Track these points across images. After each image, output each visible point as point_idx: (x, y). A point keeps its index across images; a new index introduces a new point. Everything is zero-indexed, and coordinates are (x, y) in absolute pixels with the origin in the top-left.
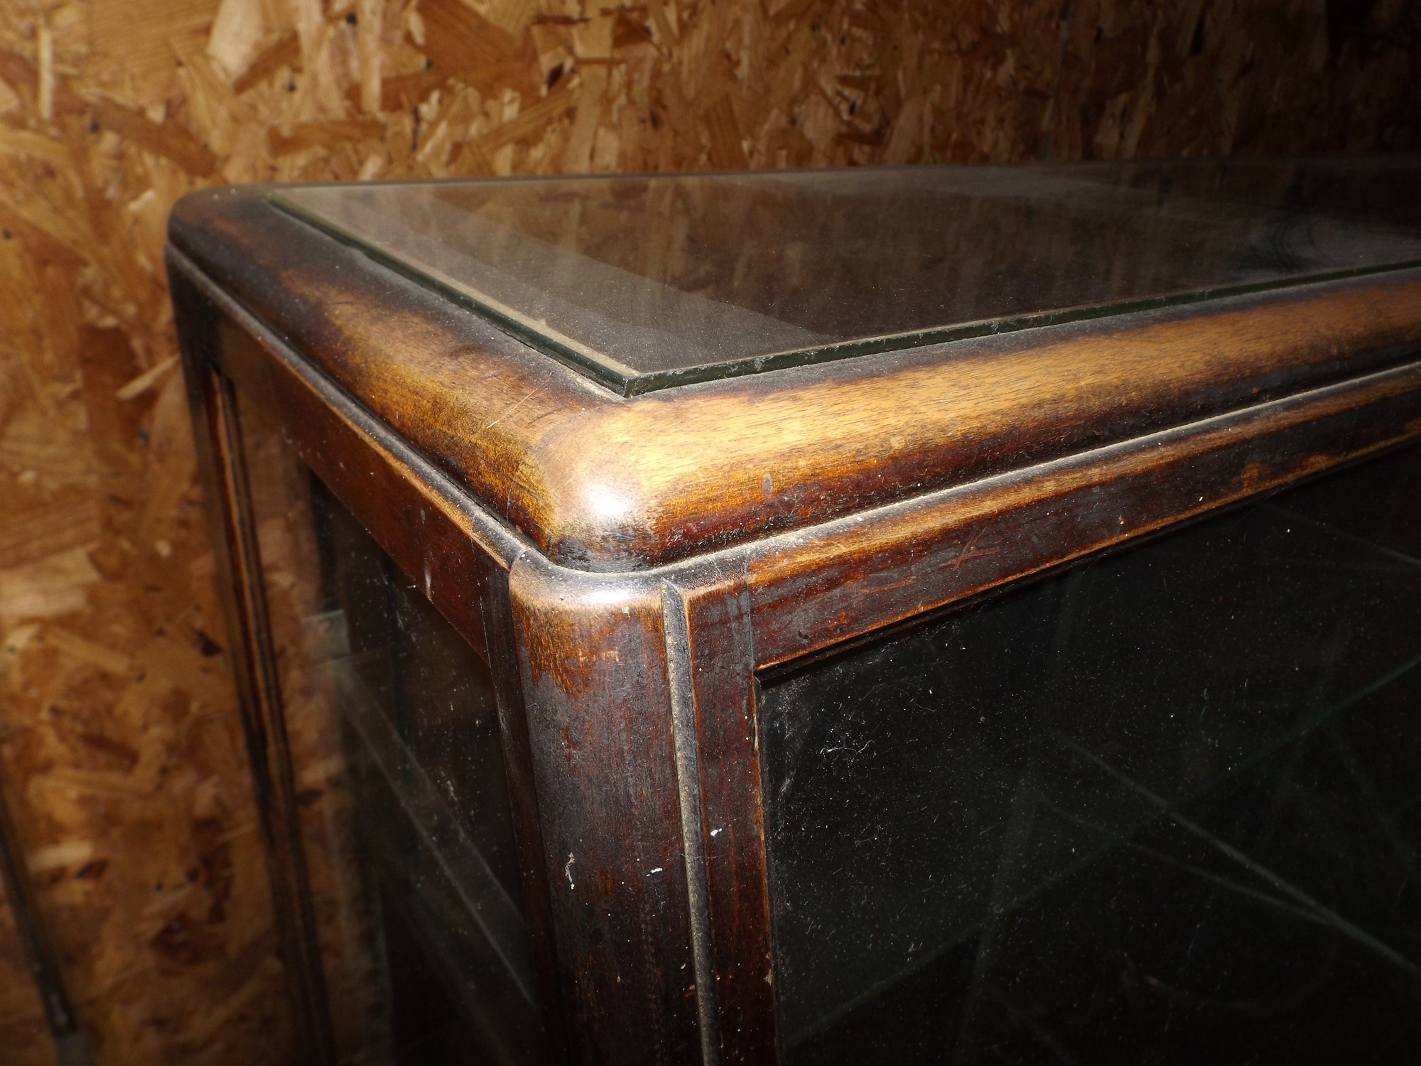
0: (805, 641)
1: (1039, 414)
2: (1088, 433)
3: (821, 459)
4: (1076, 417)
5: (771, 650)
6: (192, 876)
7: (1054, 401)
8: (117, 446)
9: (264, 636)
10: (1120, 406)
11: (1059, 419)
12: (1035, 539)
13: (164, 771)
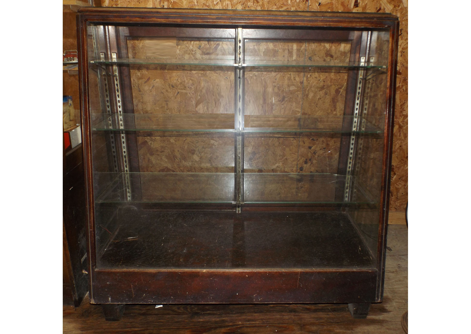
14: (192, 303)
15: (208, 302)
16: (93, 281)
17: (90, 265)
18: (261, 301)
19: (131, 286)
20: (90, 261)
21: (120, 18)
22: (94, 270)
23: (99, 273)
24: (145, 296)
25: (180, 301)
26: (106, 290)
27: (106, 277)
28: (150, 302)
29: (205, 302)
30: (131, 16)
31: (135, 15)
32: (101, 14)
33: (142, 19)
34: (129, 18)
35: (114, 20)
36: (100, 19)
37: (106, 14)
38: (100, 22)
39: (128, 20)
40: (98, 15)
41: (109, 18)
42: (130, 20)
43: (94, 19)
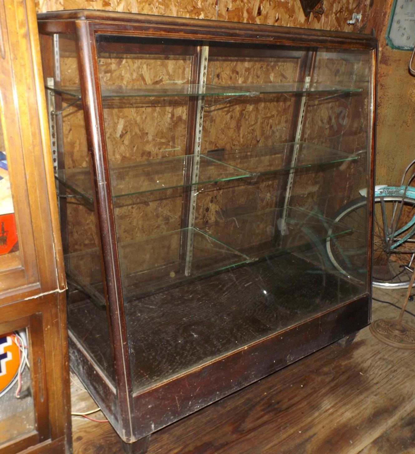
0: (98, 29)
1: (122, 17)
2: (128, 20)
4: (126, 18)
5: (95, 28)
11: (124, 18)
12: (121, 28)
14: (236, 390)
15: (250, 382)
16: (132, 411)
17: (126, 392)
18: (293, 360)
19: (175, 399)
20: (125, 387)
21: (142, 30)
22: (132, 396)
23: (139, 397)
24: (191, 404)
25: (225, 394)
26: (148, 416)
27: (147, 400)
28: (196, 408)
29: (248, 383)
30: (154, 28)
31: (160, 27)
32: (116, 23)
33: (167, 33)
34: (153, 31)
35: (134, 32)
36: (116, 31)
37: (123, 24)
38: (115, 35)
39: (151, 34)
40: (113, 25)
41: (127, 30)
42: (153, 34)
43: (108, 31)
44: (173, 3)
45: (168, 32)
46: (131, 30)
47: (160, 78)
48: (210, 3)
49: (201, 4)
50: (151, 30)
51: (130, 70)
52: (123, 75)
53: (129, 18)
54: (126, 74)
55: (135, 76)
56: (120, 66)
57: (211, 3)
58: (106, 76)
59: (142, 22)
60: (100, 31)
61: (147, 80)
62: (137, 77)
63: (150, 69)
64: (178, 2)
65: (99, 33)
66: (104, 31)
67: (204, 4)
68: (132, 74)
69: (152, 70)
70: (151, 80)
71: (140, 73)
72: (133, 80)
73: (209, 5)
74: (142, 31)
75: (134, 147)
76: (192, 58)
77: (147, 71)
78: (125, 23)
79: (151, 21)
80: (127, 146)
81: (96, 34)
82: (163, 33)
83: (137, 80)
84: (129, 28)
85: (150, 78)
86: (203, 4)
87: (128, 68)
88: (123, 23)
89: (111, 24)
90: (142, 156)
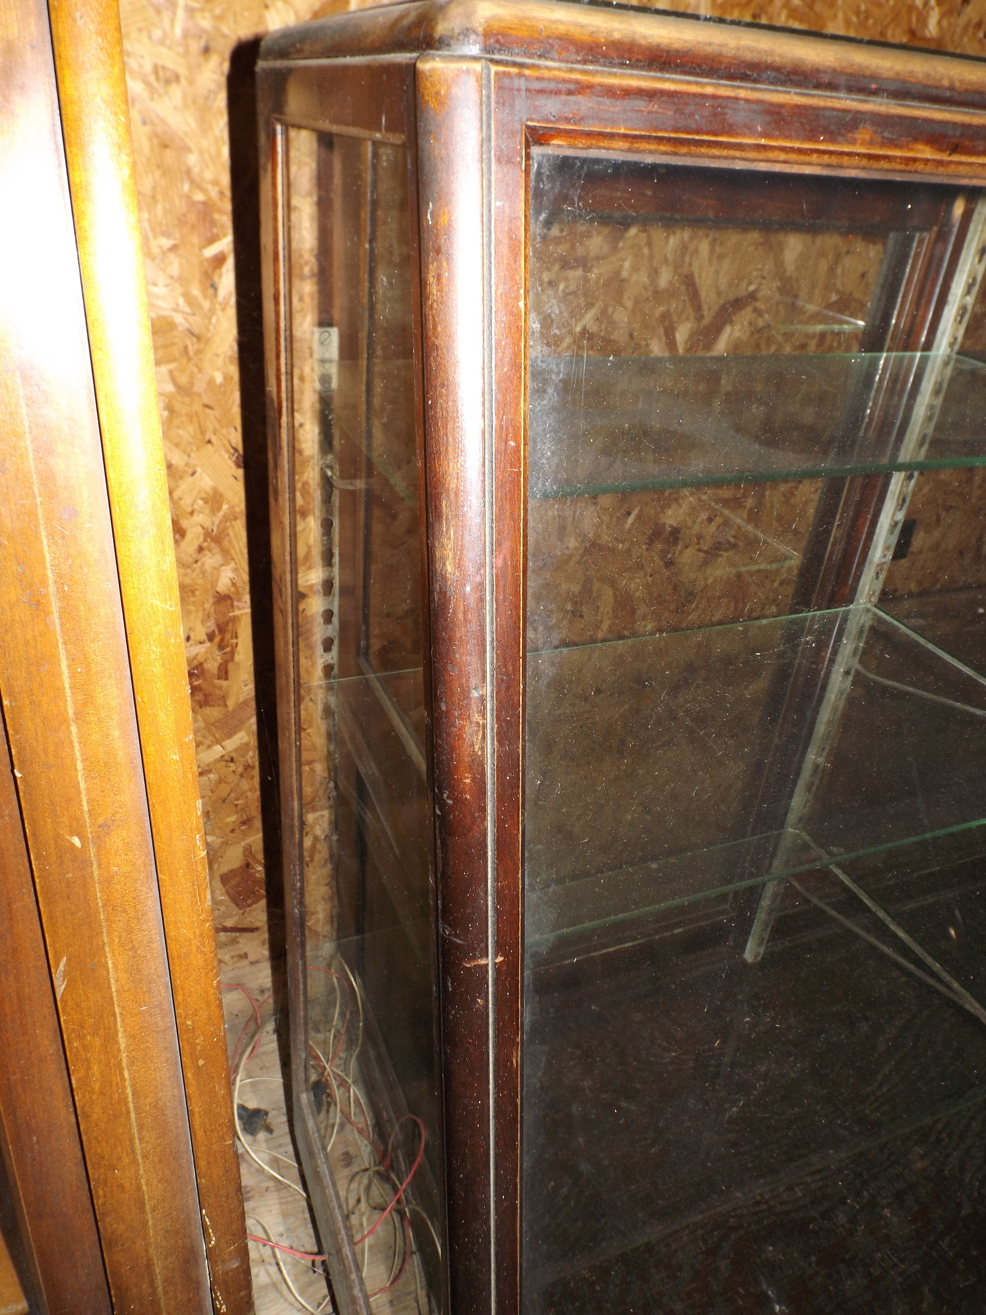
0: (553, 119)
1: (709, 49)
2: (742, 71)
3: (572, 29)
4: (734, 58)
5: (534, 116)
6: (211, 637)
7: (720, 45)
8: (196, 292)
9: (288, 333)
10: (766, 62)
11: (721, 55)
12: (697, 117)
13: (200, 549)
30: (883, 121)
31: (913, 119)
32: (671, 83)
33: (945, 157)
34: (871, 143)
35: (764, 147)
36: (660, 140)
37: (709, 90)
38: (649, 159)
39: (856, 161)
40: (651, 95)
41: (730, 130)
42: (870, 157)
43: (611, 136)
44: (840, 15)
45: (955, 149)
46: (753, 133)
47: (752, 288)
48: (970, 21)
49: (939, 23)
50: (864, 133)
51: (651, 257)
52: (625, 274)
53: (749, 56)
54: (635, 269)
55: (665, 278)
56: (621, 245)
57: (975, 20)
58: (566, 279)
59: (818, 86)
60: (567, 134)
61: (703, 294)
62: (671, 283)
63: (721, 257)
64: (858, 13)
65: (558, 148)
66: (589, 134)
67: (950, 25)
68: (654, 273)
69: (726, 262)
70: (719, 294)
71: (685, 270)
72: (657, 292)
73: (965, 28)
74: (812, 138)
75: (629, 514)
76: (921, 241)
77: (710, 260)
78: (724, 89)
79: (874, 77)
80: (605, 509)
81: (536, 151)
82: (926, 152)
83: (672, 293)
84: (738, 117)
85: (717, 287)
86: (945, 23)
87: (646, 250)
88: (709, 87)
89: (641, 93)
90: (651, 542)
